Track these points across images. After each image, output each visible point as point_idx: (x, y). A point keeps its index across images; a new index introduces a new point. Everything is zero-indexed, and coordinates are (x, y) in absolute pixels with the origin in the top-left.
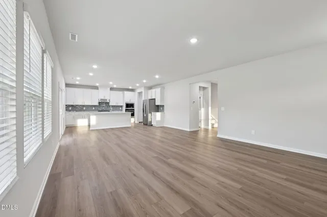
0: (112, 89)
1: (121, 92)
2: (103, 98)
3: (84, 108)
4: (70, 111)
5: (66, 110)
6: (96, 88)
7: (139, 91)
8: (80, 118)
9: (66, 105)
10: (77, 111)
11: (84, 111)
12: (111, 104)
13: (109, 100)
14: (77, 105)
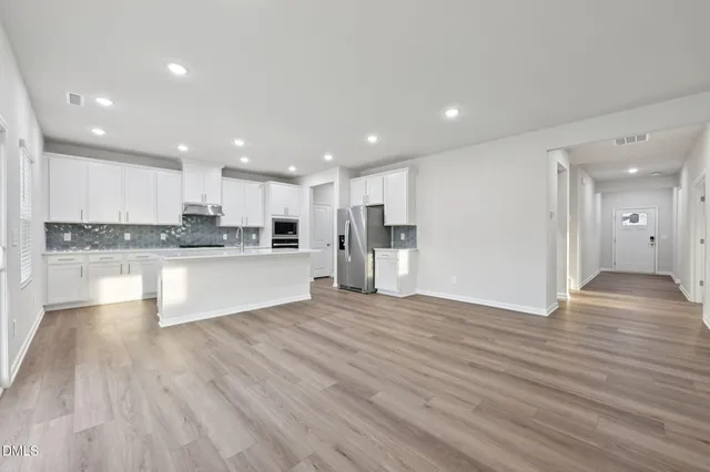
0: (227, 172)
1: (256, 185)
2: (198, 201)
3: (127, 236)
4: (66, 246)
5: (50, 244)
6: (173, 164)
7: (317, 181)
8: (111, 274)
9: (48, 225)
10: (94, 247)
11: (128, 245)
12: (225, 222)
13: (219, 209)
14: (95, 226)
